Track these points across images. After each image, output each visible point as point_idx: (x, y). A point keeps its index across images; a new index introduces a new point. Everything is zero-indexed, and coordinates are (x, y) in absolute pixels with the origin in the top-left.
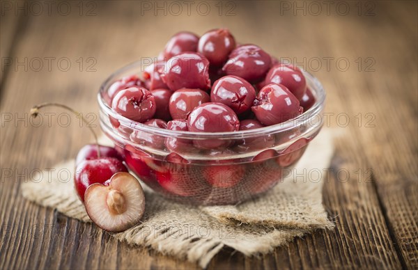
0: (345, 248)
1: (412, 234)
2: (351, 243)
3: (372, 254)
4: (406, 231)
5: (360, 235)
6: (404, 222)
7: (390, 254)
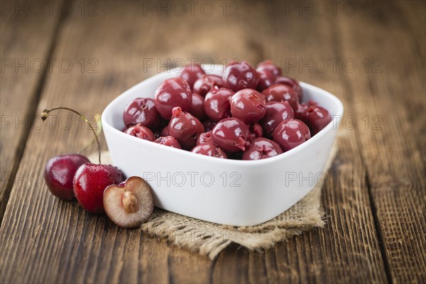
0: (336, 245)
1: (396, 234)
2: (343, 241)
3: (359, 252)
4: (391, 231)
5: (350, 233)
6: (390, 222)
7: (375, 252)
